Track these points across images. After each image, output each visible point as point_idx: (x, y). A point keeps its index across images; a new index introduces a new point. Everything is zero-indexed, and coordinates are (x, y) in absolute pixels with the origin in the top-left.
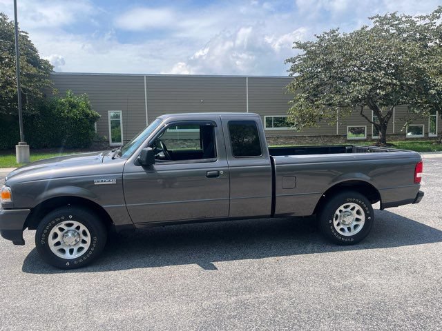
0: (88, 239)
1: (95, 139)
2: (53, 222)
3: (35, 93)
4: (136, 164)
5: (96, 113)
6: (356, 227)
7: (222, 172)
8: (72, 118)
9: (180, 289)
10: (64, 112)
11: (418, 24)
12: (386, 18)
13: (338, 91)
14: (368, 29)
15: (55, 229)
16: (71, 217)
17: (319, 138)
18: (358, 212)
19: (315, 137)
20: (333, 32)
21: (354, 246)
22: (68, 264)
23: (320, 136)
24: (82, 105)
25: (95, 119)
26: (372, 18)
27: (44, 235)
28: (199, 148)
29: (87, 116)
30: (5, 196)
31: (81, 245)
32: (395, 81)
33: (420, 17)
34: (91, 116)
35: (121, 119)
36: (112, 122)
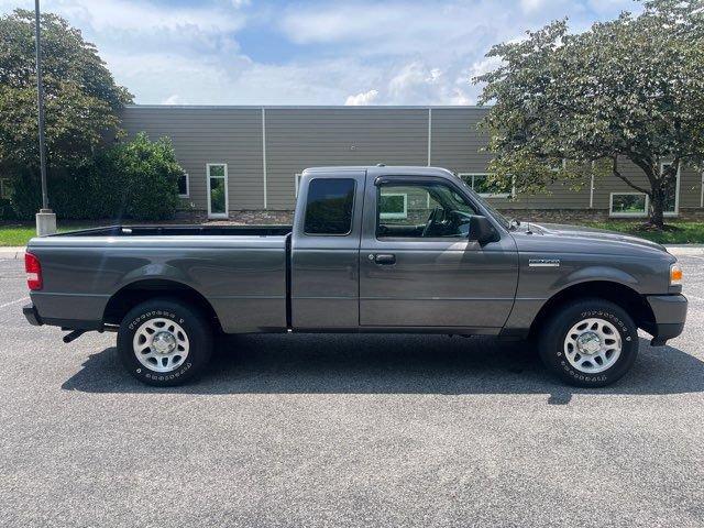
3: (89, 137)
5: (178, 168)
10: (129, 165)
17: (556, 214)
19: (549, 210)
23: (558, 210)
35: (226, 176)
36: (215, 184)
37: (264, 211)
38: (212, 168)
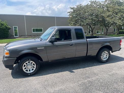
0: (35, 66)
1: (10, 35)
2: (24, 61)
4: (49, 42)
5: (10, 27)
6: (106, 58)
7: (74, 44)
8: (2, 28)
9: (69, 79)
11: (102, 4)
12: (93, 2)
13: (83, 22)
14: (89, 5)
15: (25, 64)
16: (30, 59)
18: (107, 54)
20: (80, 5)
21: (106, 63)
22: (29, 74)
24: (5, 24)
25: (9, 29)
26: (90, 1)
27: (21, 66)
28: (58, 37)
29: (7, 28)
30: (7, 54)
31: (33, 68)
32: (97, 19)
33: (102, 2)
34: (8, 28)
35: (17, 29)
36: (15, 30)
37: (26, 35)
38: (14, 27)
